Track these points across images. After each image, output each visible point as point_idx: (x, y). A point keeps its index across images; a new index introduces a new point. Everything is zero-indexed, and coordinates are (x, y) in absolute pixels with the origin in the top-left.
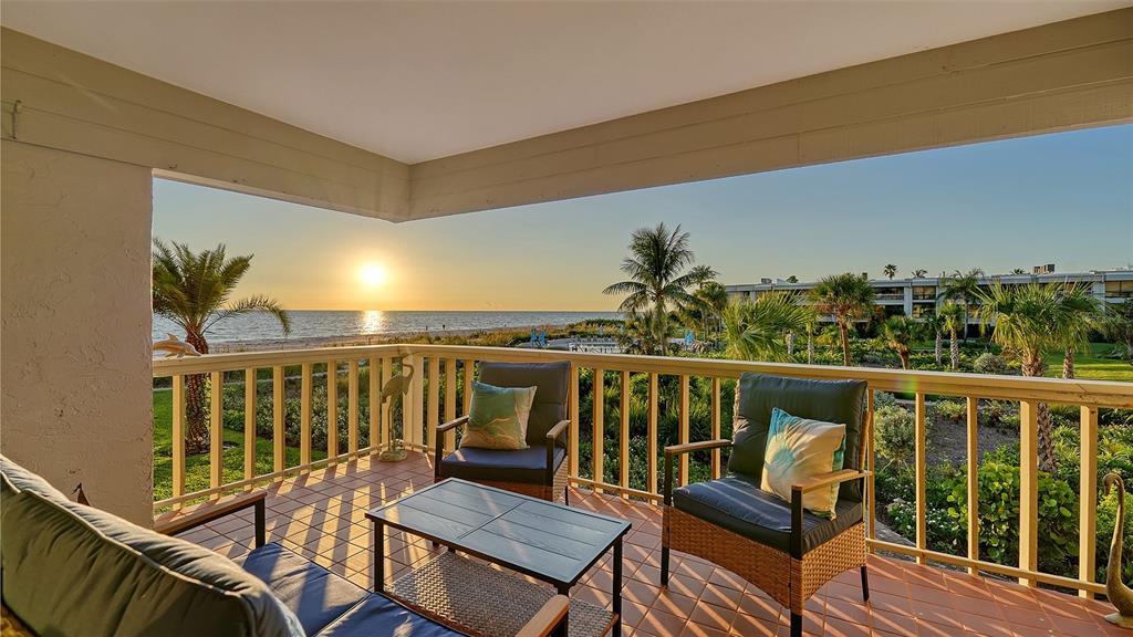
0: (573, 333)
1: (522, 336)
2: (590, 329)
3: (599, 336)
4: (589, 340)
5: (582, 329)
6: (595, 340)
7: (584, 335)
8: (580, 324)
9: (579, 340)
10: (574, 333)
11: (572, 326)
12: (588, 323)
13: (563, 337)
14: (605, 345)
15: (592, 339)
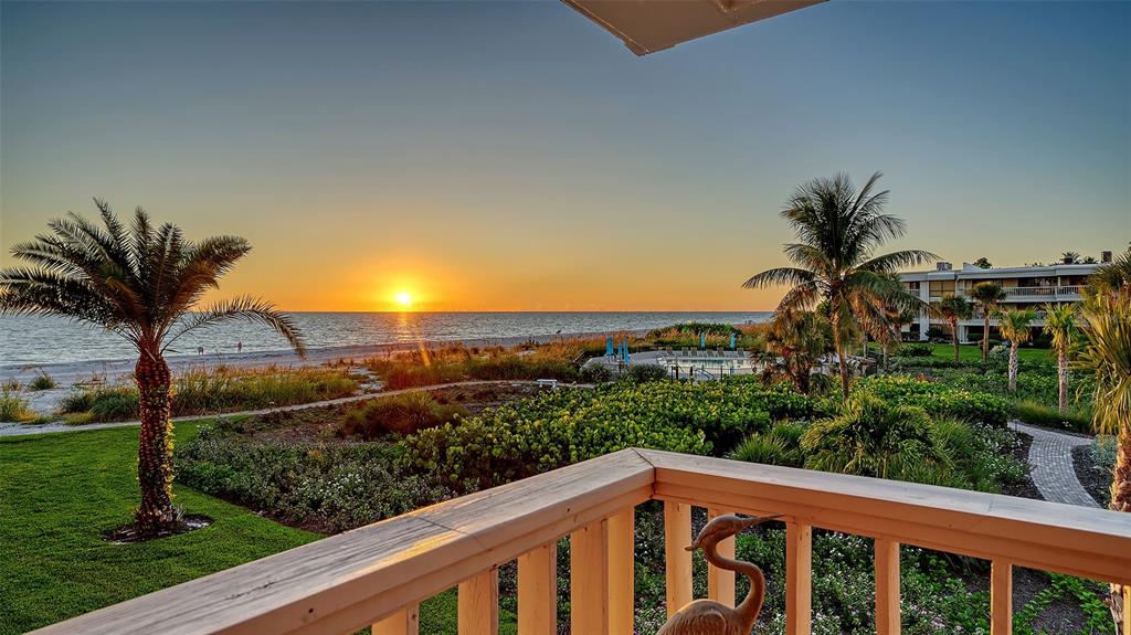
0: (660, 342)
1: (593, 347)
2: (684, 338)
3: (700, 348)
4: (685, 354)
6: (694, 354)
7: (676, 346)
8: (667, 330)
9: (671, 354)
10: (663, 343)
11: (658, 334)
12: (680, 328)
13: (647, 349)
14: (709, 361)
15: (689, 352)
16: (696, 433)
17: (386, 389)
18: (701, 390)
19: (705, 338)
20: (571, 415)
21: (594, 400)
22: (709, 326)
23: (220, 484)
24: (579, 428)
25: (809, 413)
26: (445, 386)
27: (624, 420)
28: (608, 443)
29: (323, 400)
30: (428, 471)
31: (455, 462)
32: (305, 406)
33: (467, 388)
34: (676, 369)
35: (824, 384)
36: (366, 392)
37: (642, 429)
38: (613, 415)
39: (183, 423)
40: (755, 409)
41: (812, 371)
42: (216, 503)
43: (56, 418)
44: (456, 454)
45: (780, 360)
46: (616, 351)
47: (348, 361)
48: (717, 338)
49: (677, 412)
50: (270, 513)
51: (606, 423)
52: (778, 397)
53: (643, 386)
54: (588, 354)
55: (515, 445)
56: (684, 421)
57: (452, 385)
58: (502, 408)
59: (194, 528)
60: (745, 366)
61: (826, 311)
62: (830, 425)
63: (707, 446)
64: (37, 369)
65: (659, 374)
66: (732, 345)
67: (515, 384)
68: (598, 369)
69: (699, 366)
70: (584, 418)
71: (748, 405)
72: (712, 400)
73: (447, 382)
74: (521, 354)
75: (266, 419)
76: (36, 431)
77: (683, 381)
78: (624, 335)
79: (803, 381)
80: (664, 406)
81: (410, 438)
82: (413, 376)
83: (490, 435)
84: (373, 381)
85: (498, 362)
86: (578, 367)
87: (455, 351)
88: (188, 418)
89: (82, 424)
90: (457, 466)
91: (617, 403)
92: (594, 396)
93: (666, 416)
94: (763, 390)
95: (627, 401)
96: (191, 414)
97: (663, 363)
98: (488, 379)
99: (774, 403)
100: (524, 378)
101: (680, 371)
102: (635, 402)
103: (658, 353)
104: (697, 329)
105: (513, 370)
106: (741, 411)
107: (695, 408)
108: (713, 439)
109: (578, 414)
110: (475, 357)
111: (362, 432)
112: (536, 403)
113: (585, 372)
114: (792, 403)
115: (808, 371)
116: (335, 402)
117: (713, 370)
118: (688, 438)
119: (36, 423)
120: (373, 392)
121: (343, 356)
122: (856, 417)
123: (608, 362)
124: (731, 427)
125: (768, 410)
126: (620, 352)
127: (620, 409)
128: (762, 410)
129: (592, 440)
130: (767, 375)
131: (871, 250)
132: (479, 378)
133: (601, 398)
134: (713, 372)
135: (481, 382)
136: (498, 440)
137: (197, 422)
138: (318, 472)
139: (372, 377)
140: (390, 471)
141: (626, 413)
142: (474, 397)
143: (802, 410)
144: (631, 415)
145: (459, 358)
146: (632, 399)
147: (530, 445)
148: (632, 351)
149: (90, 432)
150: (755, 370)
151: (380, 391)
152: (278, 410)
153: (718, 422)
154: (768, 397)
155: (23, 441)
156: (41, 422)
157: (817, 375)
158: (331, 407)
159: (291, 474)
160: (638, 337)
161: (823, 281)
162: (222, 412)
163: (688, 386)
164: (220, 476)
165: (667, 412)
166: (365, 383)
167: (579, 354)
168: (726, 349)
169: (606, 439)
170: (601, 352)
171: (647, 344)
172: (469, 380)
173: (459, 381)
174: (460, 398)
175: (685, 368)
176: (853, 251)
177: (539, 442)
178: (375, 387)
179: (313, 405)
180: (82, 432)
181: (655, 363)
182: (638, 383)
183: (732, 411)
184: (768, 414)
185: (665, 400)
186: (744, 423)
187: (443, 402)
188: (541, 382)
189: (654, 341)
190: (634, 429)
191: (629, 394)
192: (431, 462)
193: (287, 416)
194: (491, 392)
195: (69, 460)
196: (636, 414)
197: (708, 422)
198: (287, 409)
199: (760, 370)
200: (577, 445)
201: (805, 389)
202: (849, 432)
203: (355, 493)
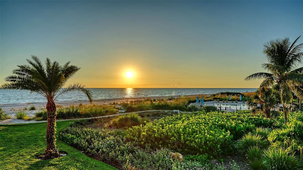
0: (215, 98)
1: (192, 100)
2: (223, 97)
3: (229, 100)
4: (224, 102)
5: (219, 96)
6: (227, 102)
7: (221, 100)
8: (218, 94)
9: (219, 102)
11: (214, 95)
12: (222, 94)
13: (211, 100)
14: (233, 105)
15: (225, 102)
16: (227, 131)
17: (126, 112)
18: (229, 115)
19: (231, 97)
20: (183, 123)
21: (190, 118)
22: (232, 93)
23: (72, 141)
24: (185, 128)
25: (270, 126)
26: (144, 111)
27: (201, 126)
28: (194, 134)
29: (107, 115)
30: (134, 140)
31: (143, 138)
32: (102, 117)
33: (150, 112)
34: (220, 107)
35: (276, 114)
36: (120, 113)
37: (207, 129)
38: (197, 124)
39: (67, 121)
40: (249, 123)
41: (271, 110)
42: (70, 148)
43: (33, 119)
44: (144, 135)
45: (259, 105)
46: (200, 101)
47: (116, 103)
48: (235, 97)
49: (220, 123)
50: (85, 152)
51: (194, 126)
52: (258, 119)
53: (208, 113)
54: (190, 102)
55: (163, 133)
56: (222, 127)
57: (146, 111)
58: (160, 120)
59: (62, 156)
60: (245, 107)
61: (277, 88)
62: (281, 132)
63: (231, 136)
64: (32, 104)
65: (214, 109)
66: (241, 100)
67: (166, 111)
68: (193, 107)
69: (228, 106)
70: (187, 124)
71: (247, 122)
72: (233, 119)
73: (144, 110)
74: (168, 102)
75: (89, 121)
76: (28, 122)
77: (223, 112)
78: (203, 96)
79: (268, 113)
80: (215, 121)
81: (130, 129)
82: (135, 108)
83: (155, 129)
84: (122, 109)
85: (161, 104)
86: (186, 106)
87: (148, 100)
88: (68, 120)
89: (40, 121)
90: (143, 139)
91: (199, 119)
92: (191, 116)
93: (216, 124)
94: (252, 116)
95: (202, 119)
96: (69, 118)
97: (216, 105)
98: (158, 109)
99: (256, 121)
100: (169, 109)
101: (222, 108)
102: (205, 119)
103: (214, 102)
104: (228, 94)
105: (166, 107)
106: (244, 124)
107: (226, 122)
108: (233, 134)
109: (185, 123)
110: (154, 102)
111: (117, 126)
112: (172, 118)
113: (189, 108)
114: (264, 121)
115: (270, 110)
116: (110, 116)
117: (234, 108)
118: (224, 133)
119: (28, 120)
120: (122, 113)
121: (115, 101)
122: (292, 129)
123: (197, 105)
124: (240, 130)
125: (254, 123)
126: (201, 101)
127: (199, 122)
128: (252, 124)
129: (189, 132)
130: (254, 111)
131: (296, 66)
132: (155, 109)
133: (193, 117)
134: (233, 109)
135: (155, 110)
136: (157, 131)
137: (70, 121)
138: (100, 139)
139: (122, 108)
140: (122, 139)
141: (202, 123)
142: (153, 115)
143: (268, 124)
144: (203, 124)
145: (149, 102)
146: (204, 118)
147: (168, 133)
148: (205, 101)
149: (41, 123)
150: (249, 108)
151: (124, 113)
152: (94, 118)
153: (235, 128)
154: (254, 119)
155: (24, 125)
156: (29, 120)
157: (273, 111)
158: (109, 117)
159: (93, 139)
160: (208, 96)
161: (276, 77)
162: (78, 118)
163: (224, 114)
164: (72, 139)
165: (217, 123)
166: (120, 110)
167: (187, 102)
168: (238, 101)
169: (194, 132)
170: (194, 101)
171: (210, 99)
172: (152, 110)
173: (148, 110)
174: (148, 116)
175: (223, 107)
176: (289, 66)
177: (171, 132)
178: (123, 111)
179: (104, 117)
180: (39, 123)
181: (213, 106)
182: (207, 112)
183: (241, 124)
184: (254, 125)
185: (216, 119)
186: (245, 128)
187: (142, 117)
188: (174, 111)
189: (213, 98)
190: (204, 129)
191: (203, 116)
192: (135, 137)
193: (96, 120)
194: (158, 114)
195: (34, 132)
196: (205, 124)
197: (232, 127)
198: (96, 118)
199: (251, 109)
200: (184, 134)
201: (268, 116)
202: (289, 135)
203: (110, 147)
